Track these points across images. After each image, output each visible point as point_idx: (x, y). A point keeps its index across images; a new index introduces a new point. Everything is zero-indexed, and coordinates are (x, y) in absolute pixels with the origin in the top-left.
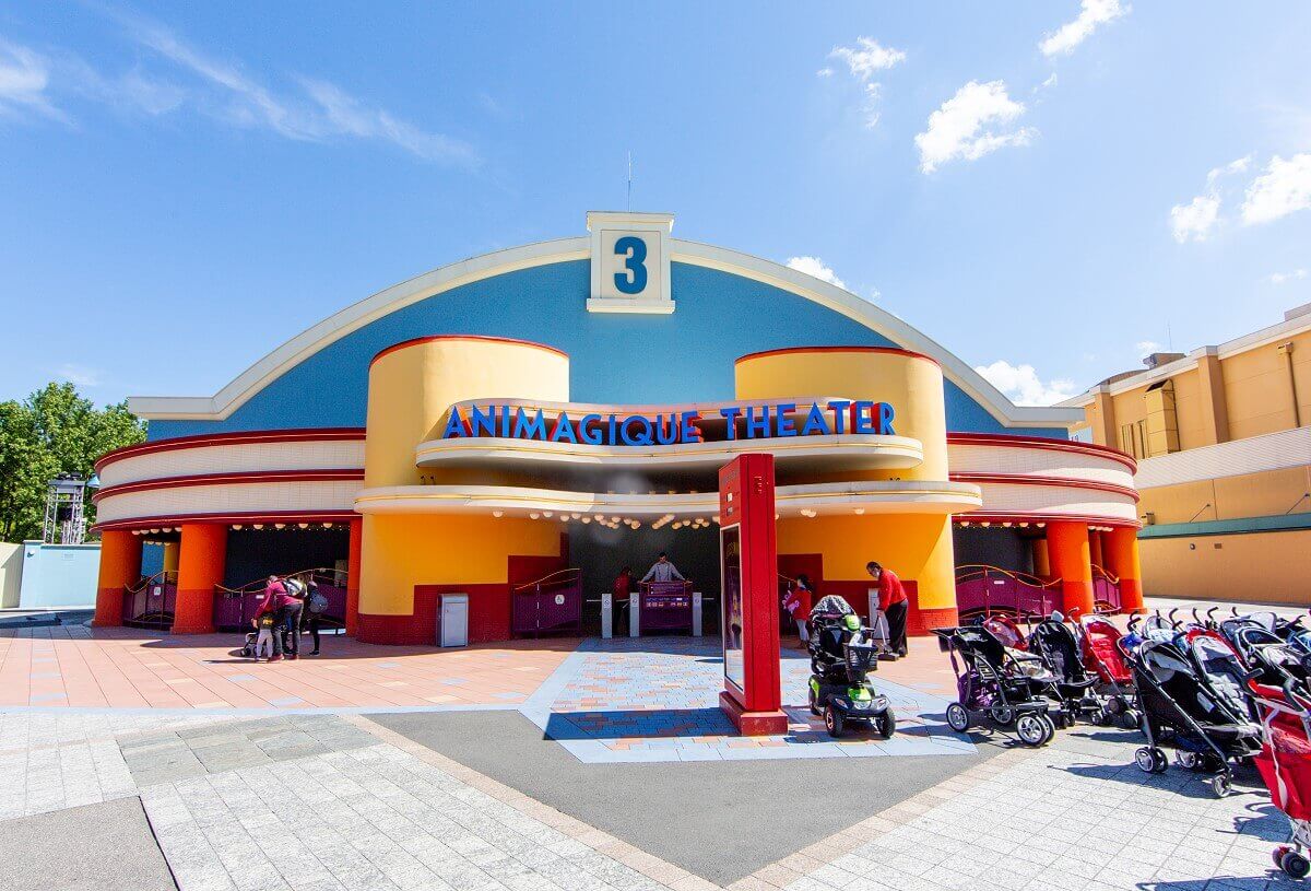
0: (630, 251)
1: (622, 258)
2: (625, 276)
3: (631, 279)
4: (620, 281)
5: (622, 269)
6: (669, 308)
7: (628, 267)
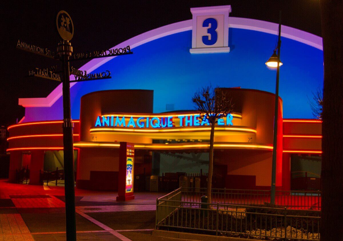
0: (210, 25)
1: (206, 28)
2: (207, 37)
3: (210, 38)
4: (205, 40)
5: (206, 34)
6: (227, 50)
7: (208, 32)
